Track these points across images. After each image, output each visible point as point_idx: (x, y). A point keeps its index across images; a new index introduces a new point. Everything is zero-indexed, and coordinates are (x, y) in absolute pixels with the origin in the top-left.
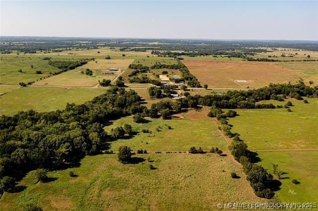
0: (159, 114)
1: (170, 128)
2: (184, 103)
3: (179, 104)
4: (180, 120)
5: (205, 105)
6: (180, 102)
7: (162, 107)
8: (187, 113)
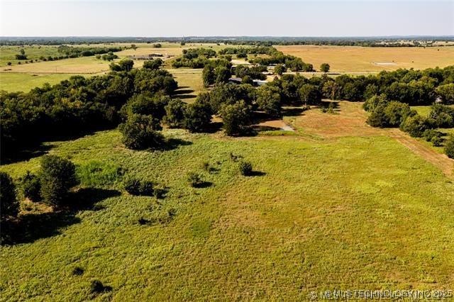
0: (215, 119)
1: (248, 171)
2: (286, 91)
3: (274, 92)
4: (283, 139)
5: (342, 97)
6: (277, 88)
7: (223, 100)
8: (299, 119)
